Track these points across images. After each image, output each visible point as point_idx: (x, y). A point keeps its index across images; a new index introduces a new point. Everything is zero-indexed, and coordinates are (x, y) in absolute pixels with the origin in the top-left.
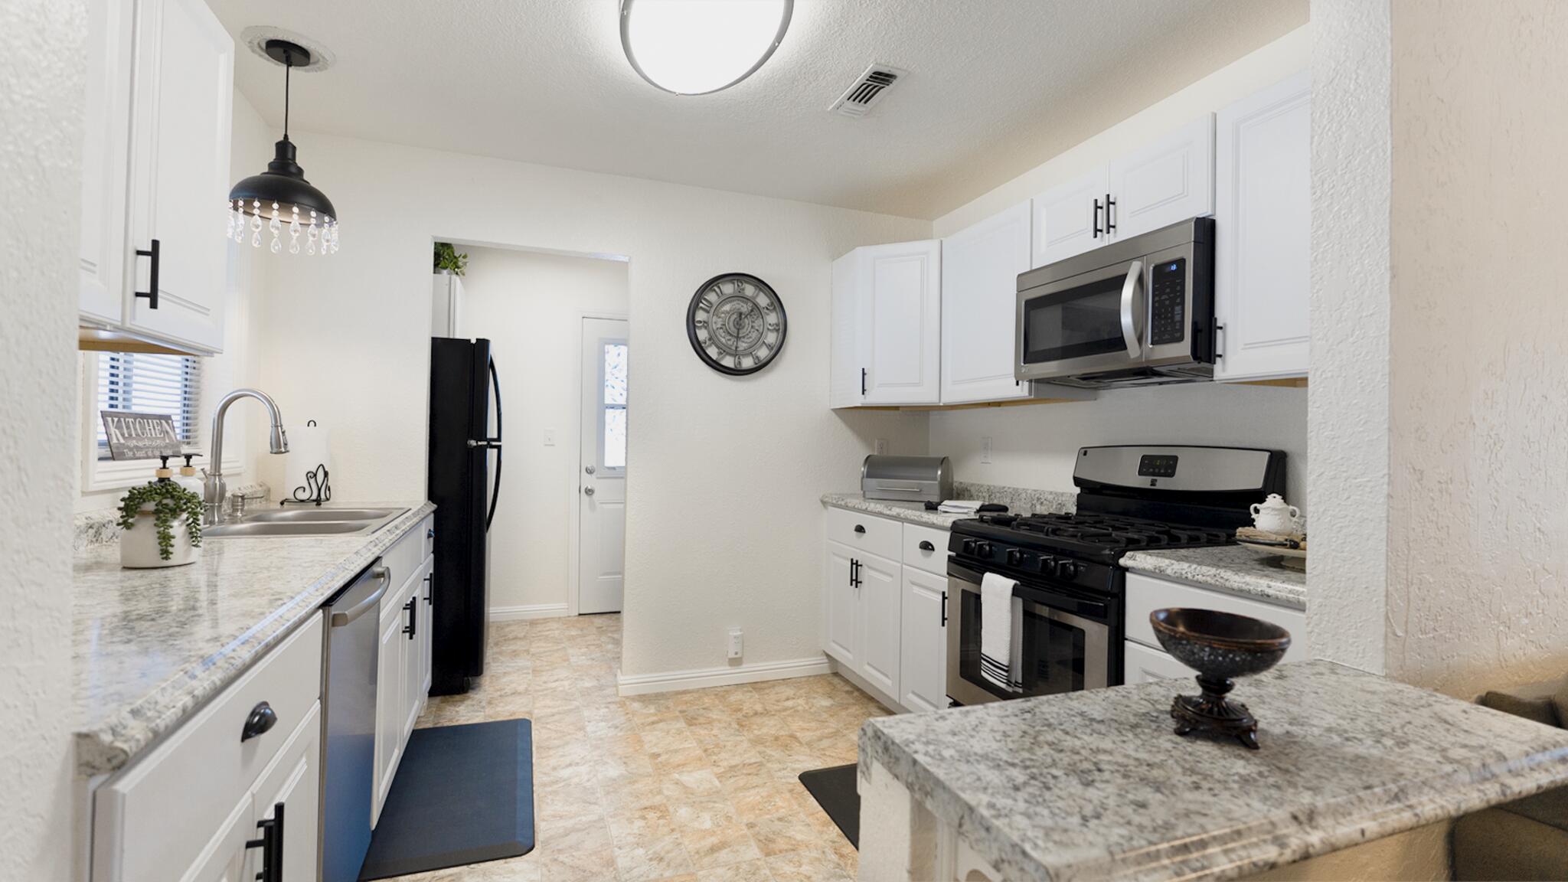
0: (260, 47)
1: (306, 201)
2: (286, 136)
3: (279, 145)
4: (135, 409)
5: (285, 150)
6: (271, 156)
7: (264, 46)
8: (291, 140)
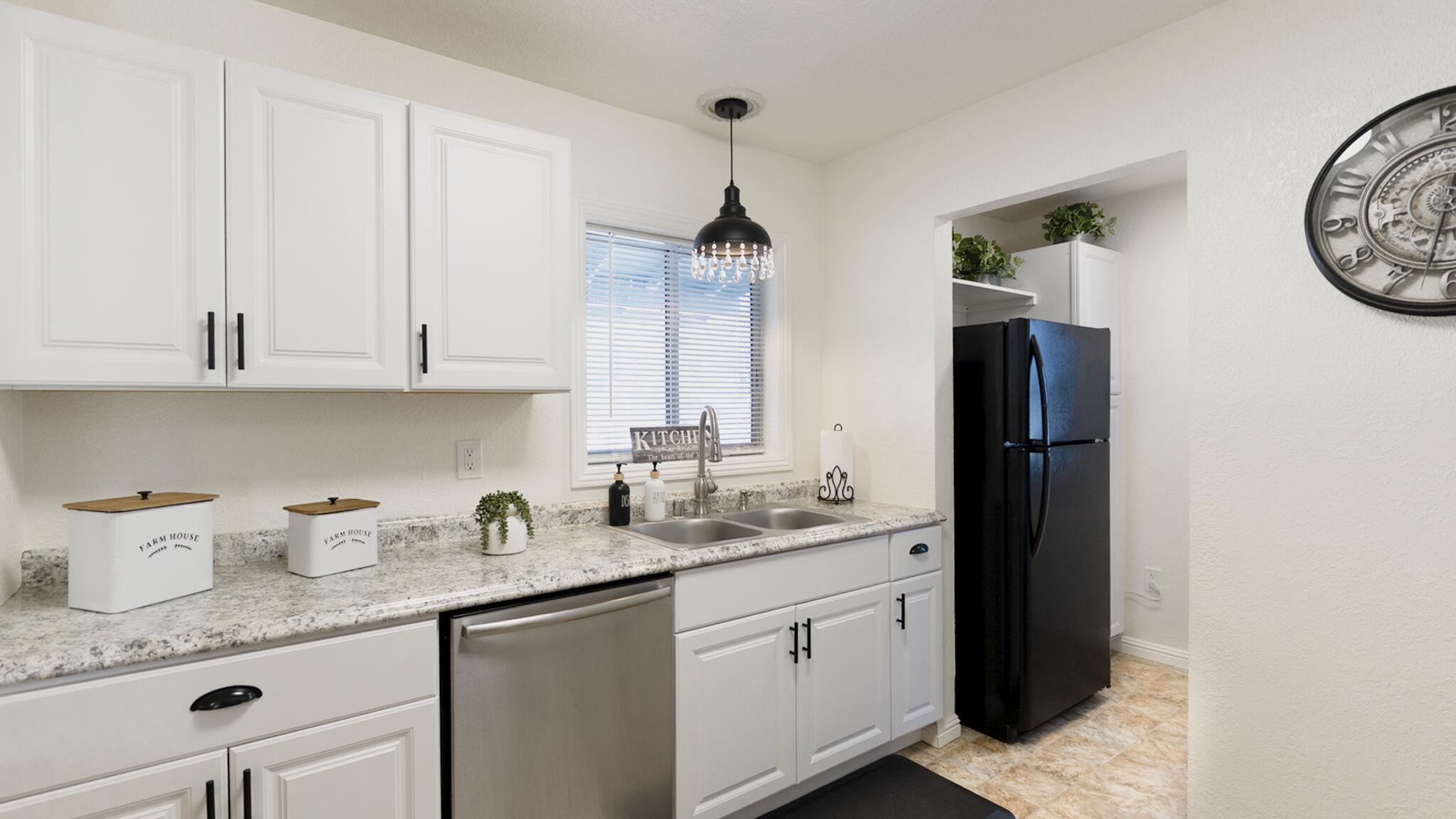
0: (710, 109)
1: (735, 235)
2: (732, 182)
3: (728, 191)
4: (682, 424)
5: (732, 193)
6: (721, 202)
7: (714, 109)
8: (736, 184)
